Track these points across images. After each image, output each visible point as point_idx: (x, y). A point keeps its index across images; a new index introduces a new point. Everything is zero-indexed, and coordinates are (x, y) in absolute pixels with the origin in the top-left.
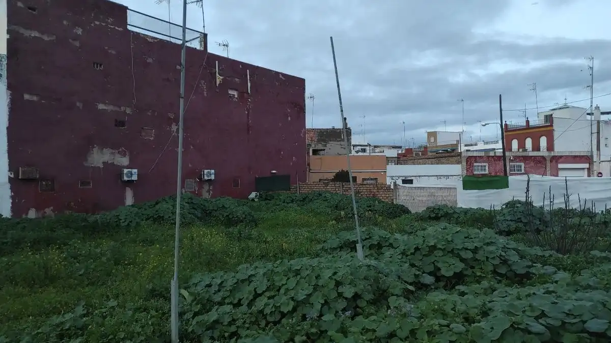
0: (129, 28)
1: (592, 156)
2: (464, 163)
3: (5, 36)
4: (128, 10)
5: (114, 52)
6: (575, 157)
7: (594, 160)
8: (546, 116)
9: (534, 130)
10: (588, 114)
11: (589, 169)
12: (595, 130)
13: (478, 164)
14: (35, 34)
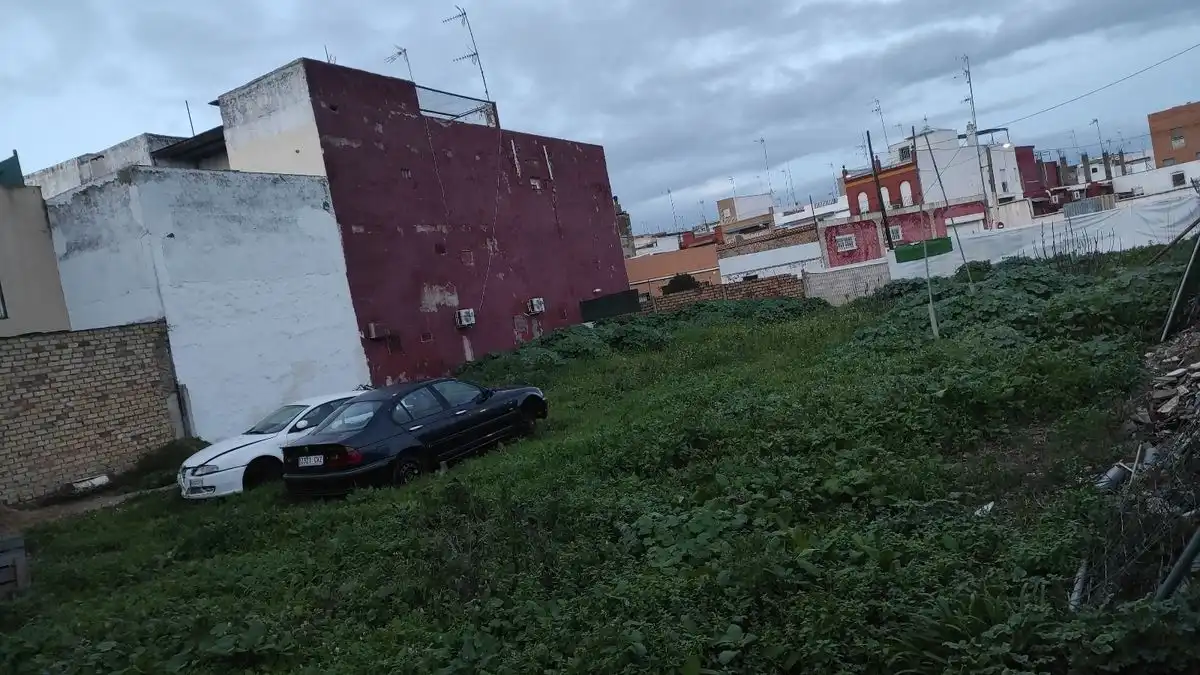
0: (422, 112)
1: (986, 201)
2: (823, 239)
3: (320, 152)
4: (417, 89)
5: (416, 151)
6: (965, 205)
7: (990, 205)
8: (902, 150)
9: (888, 175)
10: (960, 137)
11: (984, 220)
12: (985, 163)
13: (841, 237)
14: (344, 142)
